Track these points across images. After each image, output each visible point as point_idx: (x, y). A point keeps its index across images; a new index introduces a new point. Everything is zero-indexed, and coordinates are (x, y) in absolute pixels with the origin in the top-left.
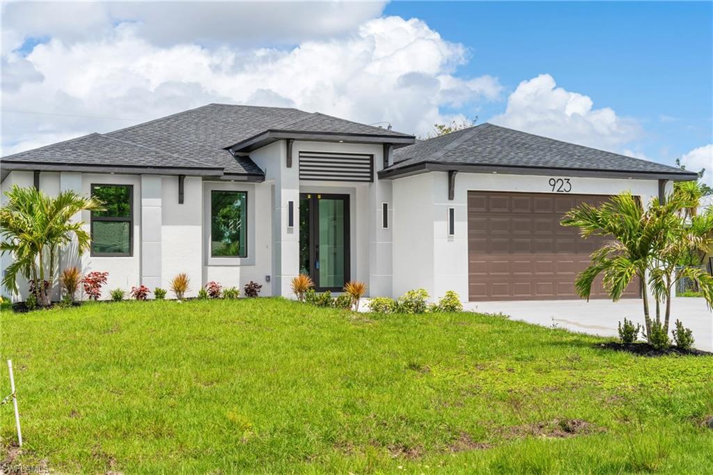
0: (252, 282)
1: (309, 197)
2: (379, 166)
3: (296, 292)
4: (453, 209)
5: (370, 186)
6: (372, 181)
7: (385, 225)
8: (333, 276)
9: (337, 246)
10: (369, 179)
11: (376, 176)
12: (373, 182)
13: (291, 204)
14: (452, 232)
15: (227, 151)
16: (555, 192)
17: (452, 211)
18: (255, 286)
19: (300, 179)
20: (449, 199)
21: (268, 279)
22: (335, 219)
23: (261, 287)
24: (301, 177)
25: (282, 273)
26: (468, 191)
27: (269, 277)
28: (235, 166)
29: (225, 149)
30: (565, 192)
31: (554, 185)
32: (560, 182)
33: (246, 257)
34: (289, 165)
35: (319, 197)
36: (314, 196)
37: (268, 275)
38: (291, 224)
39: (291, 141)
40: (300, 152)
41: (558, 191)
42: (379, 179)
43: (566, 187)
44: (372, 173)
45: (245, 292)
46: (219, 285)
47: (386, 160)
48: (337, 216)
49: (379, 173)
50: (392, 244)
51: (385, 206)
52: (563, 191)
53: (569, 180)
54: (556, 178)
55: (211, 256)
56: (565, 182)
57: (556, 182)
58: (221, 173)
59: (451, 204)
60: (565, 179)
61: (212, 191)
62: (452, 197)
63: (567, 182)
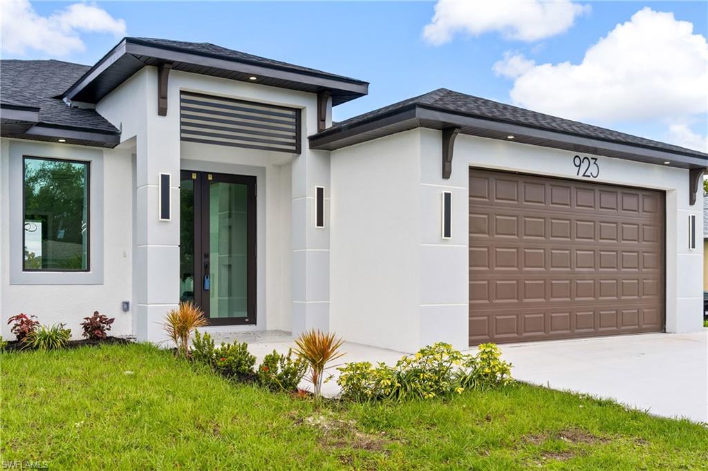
0: (96, 313)
1: (194, 177)
2: (310, 127)
3: (175, 338)
4: (449, 194)
5: (295, 159)
6: (298, 151)
7: (320, 223)
8: (227, 298)
9: (233, 255)
10: (294, 148)
11: (305, 144)
12: (300, 153)
13: (165, 179)
14: (447, 234)
15: (58, 101)
16: (580, 177)
18: (103, 319)
19: (182, 139)
20: (443, 177)
21: (126, 306)
22: (230, 216)
23: (112, 321)
24: (184, 135)
25: (150, 300)
26: (471, 168)
27: (127, 303)
28: (67, 117)
29: (53, 98)
30: (591, 179)
31: (579, 166)
32: (586, 163)
33: (88, 270)
34: (162, 111)
35: (210, 178)
36: (202, 175)
37: (126, 300)
38: (165, 214)
39: (166, 66)
40: (182, 92)
41: (584, 175)
42: (310, 148)
43: (593, 169)
44: (298, 137)
45: (83, 330)
46: (34, 320)
47: (321, 119)
48: (233, 212)
49: (311, 139)
50: (329, 252)
51: (320, 191)
52: (589, 176)
53: (596, 159)
54: (582, 155)
56: (592, 162)
57: (582, 161)
59: (445, 186)
60: (592, 158)
61: (24, 157)
62: (448, 174)
63: (595, 163)
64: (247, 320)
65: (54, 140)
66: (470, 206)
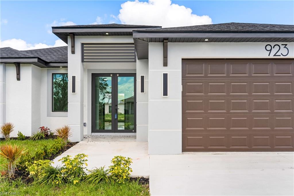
1: (111, 75)
4: (167, 74)
5: (136, 65)
7: (143, 91)
10: (134, 60)
12: (136, 62)
14: (165, 93)
16: (271, 56)
17: (165, 76)
26: (183, 59)
30: (282, 57)
31: (271, 50)
32: (277, 48)
34: (73, 52)
35: (118, 75)
38: (74, 91)
41: (275, 55)
43: (283, 51)
51: (142, 78)
52: (280, 56)
53: (286, 45)
54: (273, 44)
55: (53, 111)
56: (282, 47)
57: (273, 47)
58: (36, 60)
59: (165, 70)
60: (282, 45)
61: (53, 74)
62: (165, 64)
63: (285, 47)
64: (133, 131)
65: (59, 67)
66: (182, 79)
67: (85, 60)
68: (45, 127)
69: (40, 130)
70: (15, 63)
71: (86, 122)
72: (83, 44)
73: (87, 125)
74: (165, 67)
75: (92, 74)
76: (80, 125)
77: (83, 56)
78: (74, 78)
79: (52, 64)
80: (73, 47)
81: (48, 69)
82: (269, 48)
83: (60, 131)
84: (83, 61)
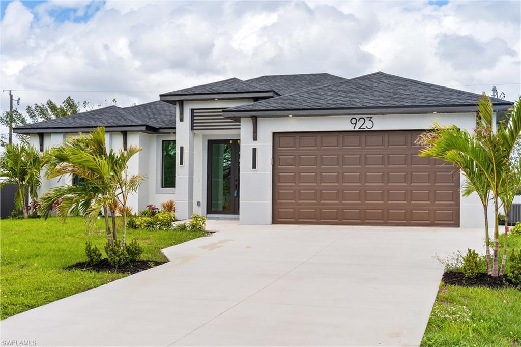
1: (231, 142)
4: (256, 148)
14: (254, 166)
16: (357, 129)
17: (255, 150)
30: (367, 129)
31: (356, 123)
32: (362, 121)
34: (182, 119)
39: (183, 102)
41: (359, 128)
43: (368, 124)
52: (365, 128)
53: (371, 118)
54: (358, 117)
55: (162, 187)
56: (367, 120)
57: (358, 120)
58: (144, 128)
59: (254, 144)
60: (367, 118)
61: (163, 141)
62: (255, 139)
63: (370, 120)
65: (169, 133)
67: (195, 128)
68: (153, 206)
69: (147, 208)
70: (122, 132)
71: (201, 201)
72: (192, 110)
73: (201, 204)
74: (255, 142)
75: (208, 141)
76: (187, 202)
77: (192, 123)
78: (182, 148)
79: (161, 131)
80: (182, 114)
81: (157, 136)
82: (354, 121)
83: (165, 205)
84: (192, 129)
